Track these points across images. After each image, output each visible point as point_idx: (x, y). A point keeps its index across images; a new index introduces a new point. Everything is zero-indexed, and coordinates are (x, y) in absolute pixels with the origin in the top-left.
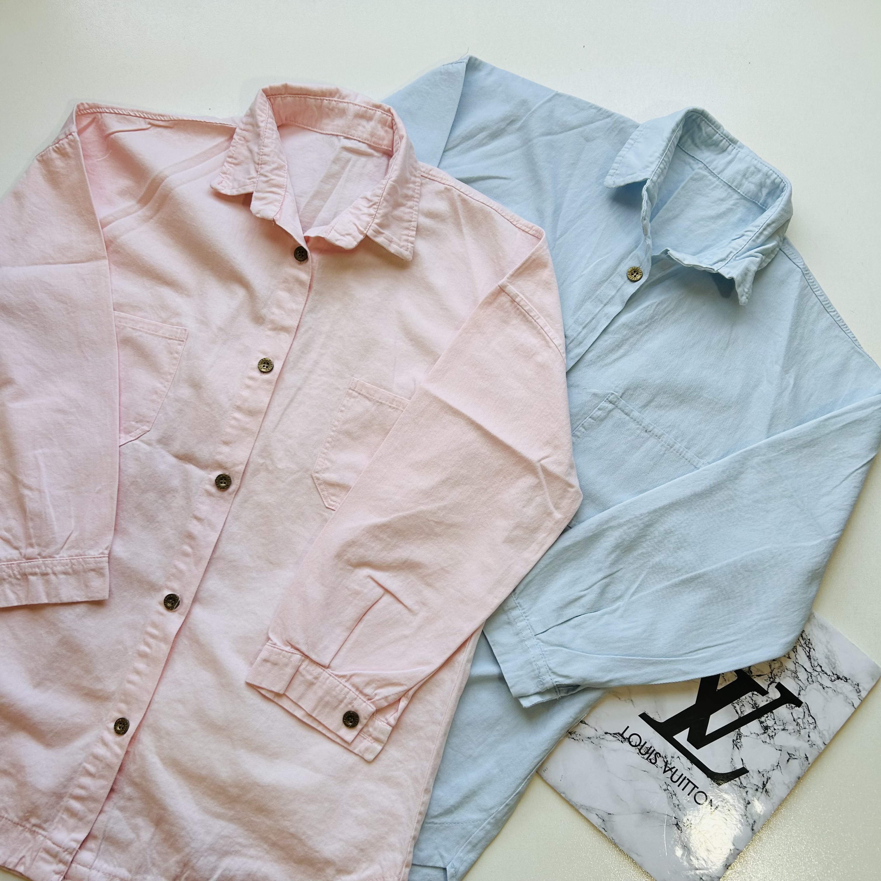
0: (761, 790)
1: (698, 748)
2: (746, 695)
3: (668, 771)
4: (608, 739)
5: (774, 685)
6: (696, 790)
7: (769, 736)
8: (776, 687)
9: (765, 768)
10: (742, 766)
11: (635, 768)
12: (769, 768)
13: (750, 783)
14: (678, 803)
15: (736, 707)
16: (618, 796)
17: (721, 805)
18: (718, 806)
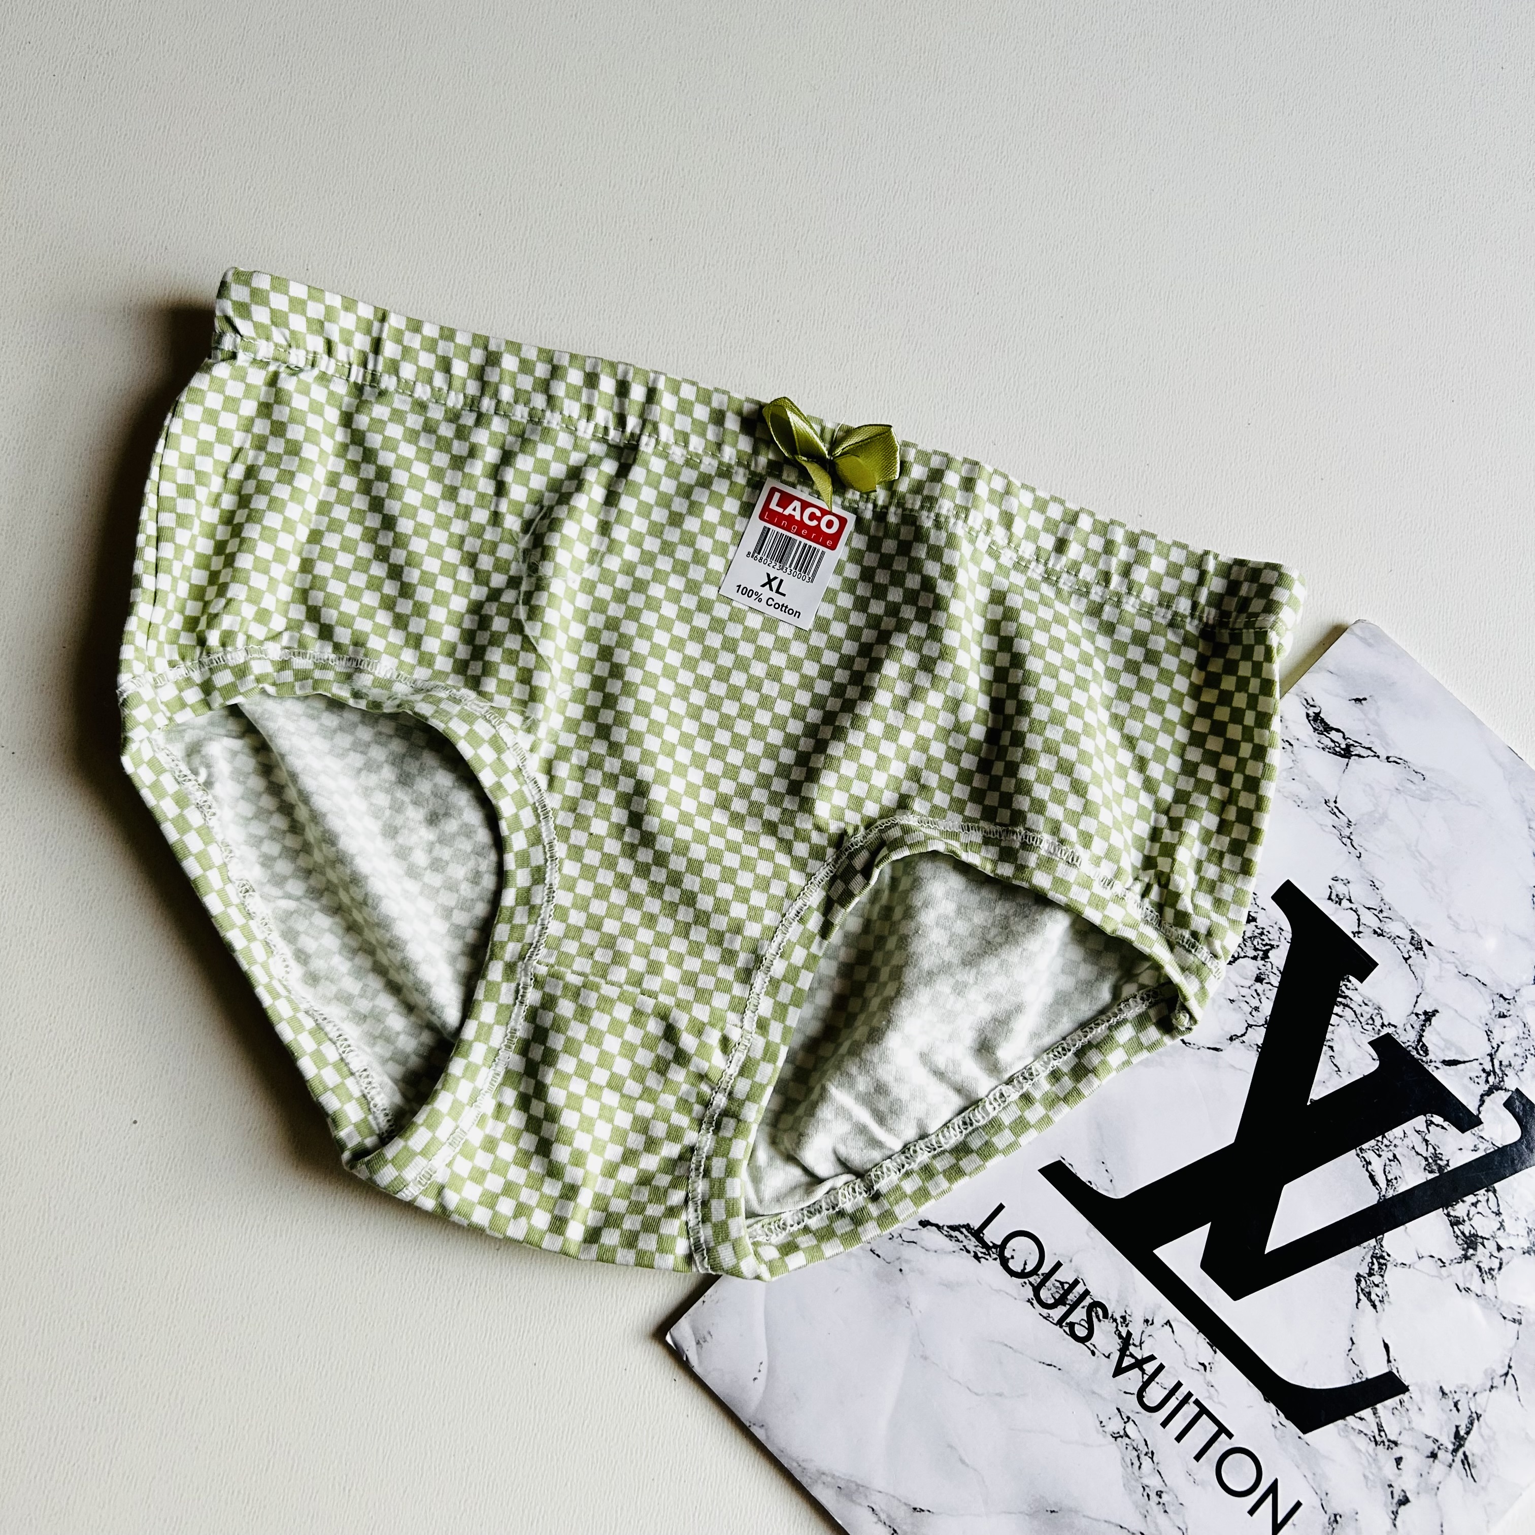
0: (1450, 1457)
1: (1236, 1293)
2: (1408, 1126)
3: (1130, 1368)
4: (928, 1245)
5: (1501, 1097)
6: (1224, 1444)
7: (1480, 1270)
8: (1508, 1105)
9: (1463, 1382)
10: (1384, 1370)
11: (1016, 1351)
12: (1477, 1381)
13: (1412, 1429)
14: (1159, 1486)
15: (1370, 1163)
16: (950, 1447)
17: (1309, 1501)
18: (1298, 1505)
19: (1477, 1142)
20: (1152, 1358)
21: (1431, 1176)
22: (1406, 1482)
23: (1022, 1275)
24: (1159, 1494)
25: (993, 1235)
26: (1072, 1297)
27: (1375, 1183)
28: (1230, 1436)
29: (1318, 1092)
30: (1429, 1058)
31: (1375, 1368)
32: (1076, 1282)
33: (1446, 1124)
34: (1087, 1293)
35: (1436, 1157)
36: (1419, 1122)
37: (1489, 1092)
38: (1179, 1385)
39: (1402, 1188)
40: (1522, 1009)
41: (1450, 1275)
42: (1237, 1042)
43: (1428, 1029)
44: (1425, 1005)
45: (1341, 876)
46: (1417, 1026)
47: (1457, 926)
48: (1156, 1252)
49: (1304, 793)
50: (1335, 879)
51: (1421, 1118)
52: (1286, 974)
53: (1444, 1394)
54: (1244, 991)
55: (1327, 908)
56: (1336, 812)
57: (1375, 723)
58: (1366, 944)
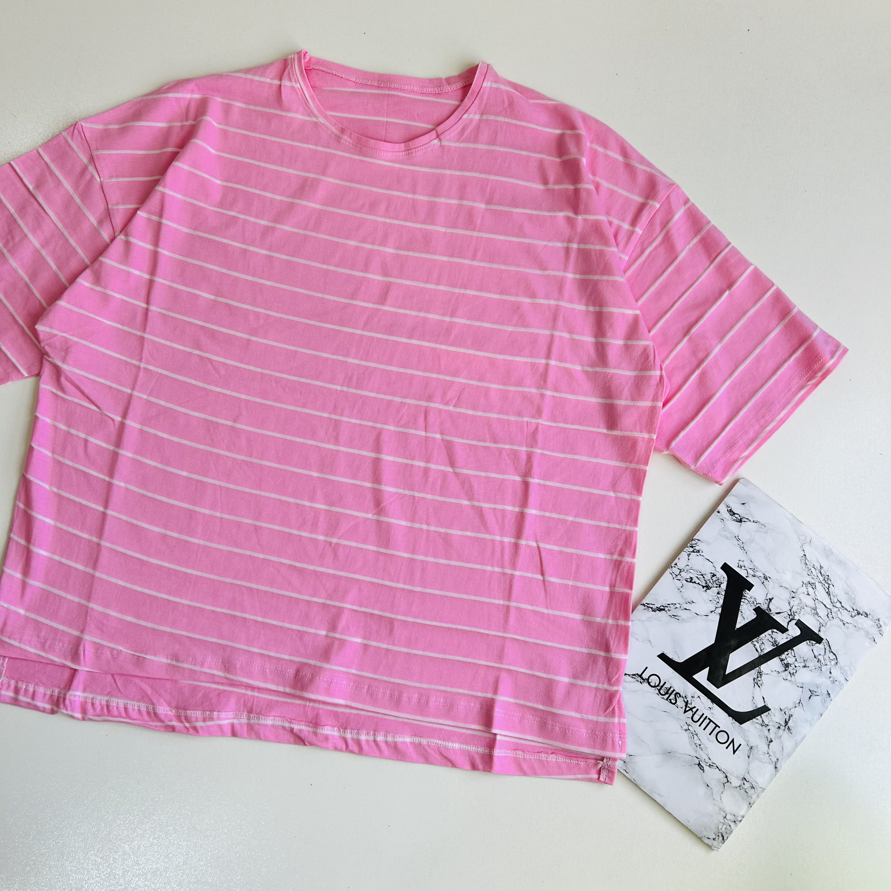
0: (784, 728)
1: (718, 687)
2: (766, 633)
3: (688, 710)
4: (627, 680)
5: (794, 622)
6: (718, 730)
7: (790, 673)
8: (796, 624)
9: (787, 706)
10: (763, 705)
11: (654, 709)
12: (791, 705)
13: (772, 721)
14: (699, 743)
15: (755, 645)
16: (638, 737)
17: (743, 743)
18: (740, 745)
19: (787, 636)
20: (695, 707)
21: (774, 647)
22: (772, 736)
23: (655, 687)
24: (700, 745)
25: (645, 676)
26: (670, 692)
27: (757, 651)
28: (719, 727)
29: (738, 626)
30: (772, 612)
31: (760, 705)
32: (671, 687)
33: (778, 632)
34: (674, 690)
35: (775, 641)
36: (770, 632)
37: (790, 621)
38: (703, 714)
39: (765, 652)
40: (799, 595)
41: (781, 676)
42: (713, 613)
43: (771, 604)
44: (769, 596)
45: (741, 559)
46: (767, 603)
47: (778, 572)
48: (694, 677)
49: (728, 535)
50: (740, 561)
51: (770, 631)
52: (726, 591)
53: (781, 710)
54: (714, 597)
55: (737, 570)
56: (739, 540)
57: (748, 510)
58: (750, 579)
